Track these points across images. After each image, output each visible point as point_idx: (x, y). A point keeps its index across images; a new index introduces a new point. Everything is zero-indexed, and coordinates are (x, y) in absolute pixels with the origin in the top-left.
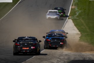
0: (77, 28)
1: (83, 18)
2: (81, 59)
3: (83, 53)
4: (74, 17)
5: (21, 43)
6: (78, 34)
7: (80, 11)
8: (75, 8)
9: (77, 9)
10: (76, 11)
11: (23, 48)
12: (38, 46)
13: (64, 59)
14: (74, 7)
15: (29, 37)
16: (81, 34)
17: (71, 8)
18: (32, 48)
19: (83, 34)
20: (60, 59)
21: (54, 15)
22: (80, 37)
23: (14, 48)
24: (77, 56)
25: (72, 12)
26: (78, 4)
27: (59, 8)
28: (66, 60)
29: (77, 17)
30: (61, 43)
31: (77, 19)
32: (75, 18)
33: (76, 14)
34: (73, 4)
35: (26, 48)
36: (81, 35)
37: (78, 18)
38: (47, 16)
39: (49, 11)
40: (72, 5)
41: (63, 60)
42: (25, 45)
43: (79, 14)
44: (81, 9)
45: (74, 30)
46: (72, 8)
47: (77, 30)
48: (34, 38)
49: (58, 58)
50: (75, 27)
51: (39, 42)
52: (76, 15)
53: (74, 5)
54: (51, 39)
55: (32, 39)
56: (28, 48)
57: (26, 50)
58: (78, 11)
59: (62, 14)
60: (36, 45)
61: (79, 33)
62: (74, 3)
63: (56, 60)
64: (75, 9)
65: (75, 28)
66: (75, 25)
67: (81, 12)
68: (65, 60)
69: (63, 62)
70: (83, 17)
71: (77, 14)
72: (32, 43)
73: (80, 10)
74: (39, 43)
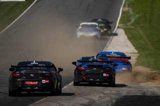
0: (132, 43)
1: (141, 27)
2: (139, 94)
3: (142, 85)
4: (127, 25)
5: (22, 72)
6: (134, 53)
7: (137, 16)
8: (128, 10)
9: (131, 12)
10: (131, 16)
11: (26, 83)
12: (55, 79)
13: (111, 94)
14: (126, 9)
15: (40, 63)
16: (138, 53)
17: (122, 11)
18: (44, 81)
19: (142, 53)
20: (104, 94)
21: (90, 31)
22: (136, 57)
23: (10, 81)
24: (133, 89)
25: (124, 17)
26: (133, 4)
27: (100, 20)
28: (114, 96)
29: (133, 25)
30: (105, 75)
31: (132, 29)
32: (129, 27)
33: (130, 21)
34: (125, 4)
35: (33, 81)
36: (138, 55)
37: (133, 27)
38: (78, 33)
39: (81, 24)
40: (124, 6)
41: (108, 96)
42: (31, 77)
43: (135, 21)
44: (139, 12)
45: (127, 46)
46: (124, 10)
47: (132, 46)
48: (49, 63)
49: (101, 92)
50: (128, 41)
51: (58, 70)
52: (131, 23)
53: (127, 6)
54: (86, 66)
55: (44, 65)
56: (36, 83)
57: (32, 86)
58: (134, 16)
59: (105, 29)
60: (52, 76)
61: (136, 51)
62: (127, 2)
63: (97, 96)
64: (129, 13)
65: (129, 43)
66: (129, 39)
67: (139, 17)
68: (112, 96)
69: (109, 98)
70: (142, 25)
71: (133, 20)
72: (44, 72)
73: (137, 13)
74: (59, 72)
